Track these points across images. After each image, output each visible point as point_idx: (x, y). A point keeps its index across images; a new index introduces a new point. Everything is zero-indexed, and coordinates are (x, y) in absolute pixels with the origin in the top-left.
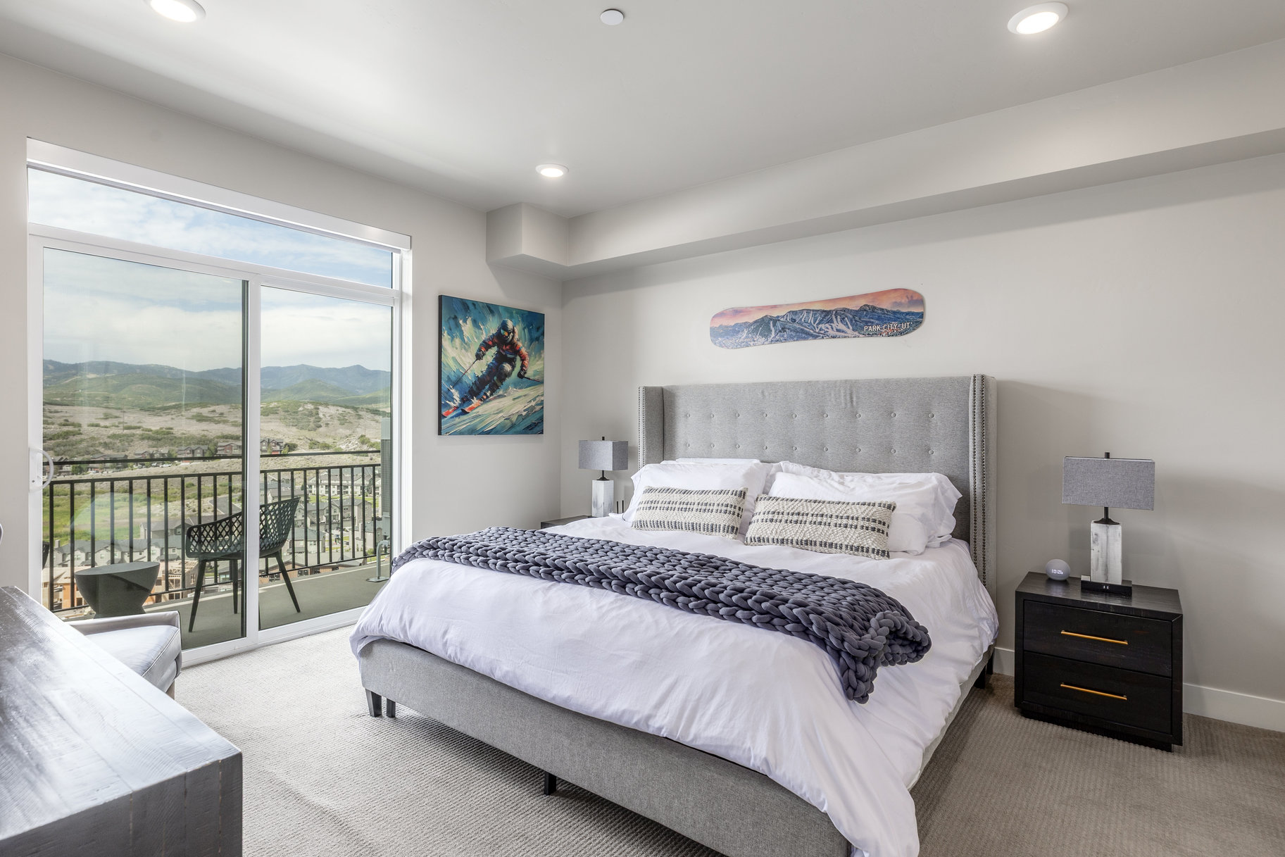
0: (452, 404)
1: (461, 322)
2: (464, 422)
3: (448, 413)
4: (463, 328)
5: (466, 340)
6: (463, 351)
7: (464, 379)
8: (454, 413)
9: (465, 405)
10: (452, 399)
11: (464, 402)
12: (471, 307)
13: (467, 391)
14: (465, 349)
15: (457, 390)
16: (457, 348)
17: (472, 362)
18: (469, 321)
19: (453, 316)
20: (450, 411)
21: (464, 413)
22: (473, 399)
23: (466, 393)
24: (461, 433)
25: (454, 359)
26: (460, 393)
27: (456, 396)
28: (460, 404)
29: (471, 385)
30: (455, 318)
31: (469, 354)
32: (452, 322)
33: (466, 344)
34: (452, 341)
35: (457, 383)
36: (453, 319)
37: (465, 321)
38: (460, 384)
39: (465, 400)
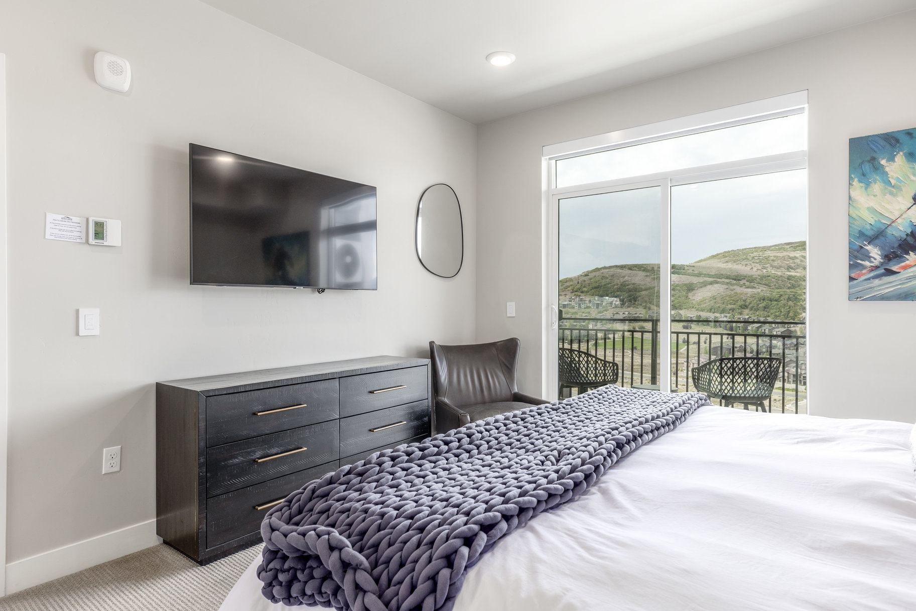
0: (867, 263)
1: (883, 162)
2: (889, 285)
3: (860, 276)
4: (887, 169)
5: (893, 182)
6: (888, 196)
7: (890, 231)
8: (872, 274)
9: (891, 263)
10: (868, 257)
11: (890, 260)
12: (904, 139)
13: (896, 245)
14: (891, 193)
15: (876, 246)
16: (875, 196)
17: (904, 208)
18: (900, 158)
19: (869, 158)
20: (864, 271)
21: (890, 272)
22: (908, 253)
23: (893, 248)
24: (884, 298)
25: (872, 210)
26: (882, 248)
27: (876, 253)
28: (882, 264)
29: (905, 237)
30: (873, 159)
31: (900, 199)
32: (867, 167)
33: (893, 187)
34: (866, 189)
35: (877, 237)
36: (869, 161)
37: (892, 159)
38: (883, 239)
39: (889, 257)
